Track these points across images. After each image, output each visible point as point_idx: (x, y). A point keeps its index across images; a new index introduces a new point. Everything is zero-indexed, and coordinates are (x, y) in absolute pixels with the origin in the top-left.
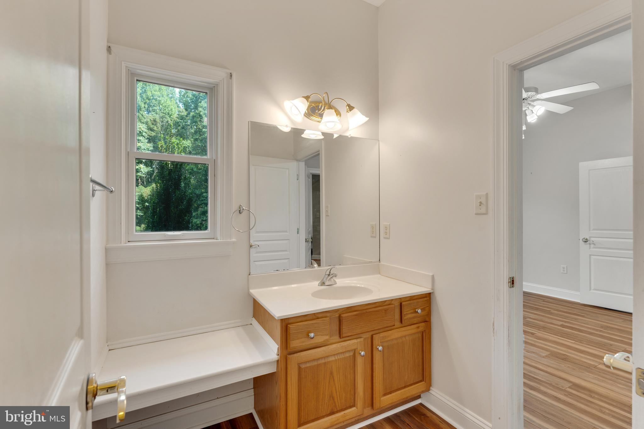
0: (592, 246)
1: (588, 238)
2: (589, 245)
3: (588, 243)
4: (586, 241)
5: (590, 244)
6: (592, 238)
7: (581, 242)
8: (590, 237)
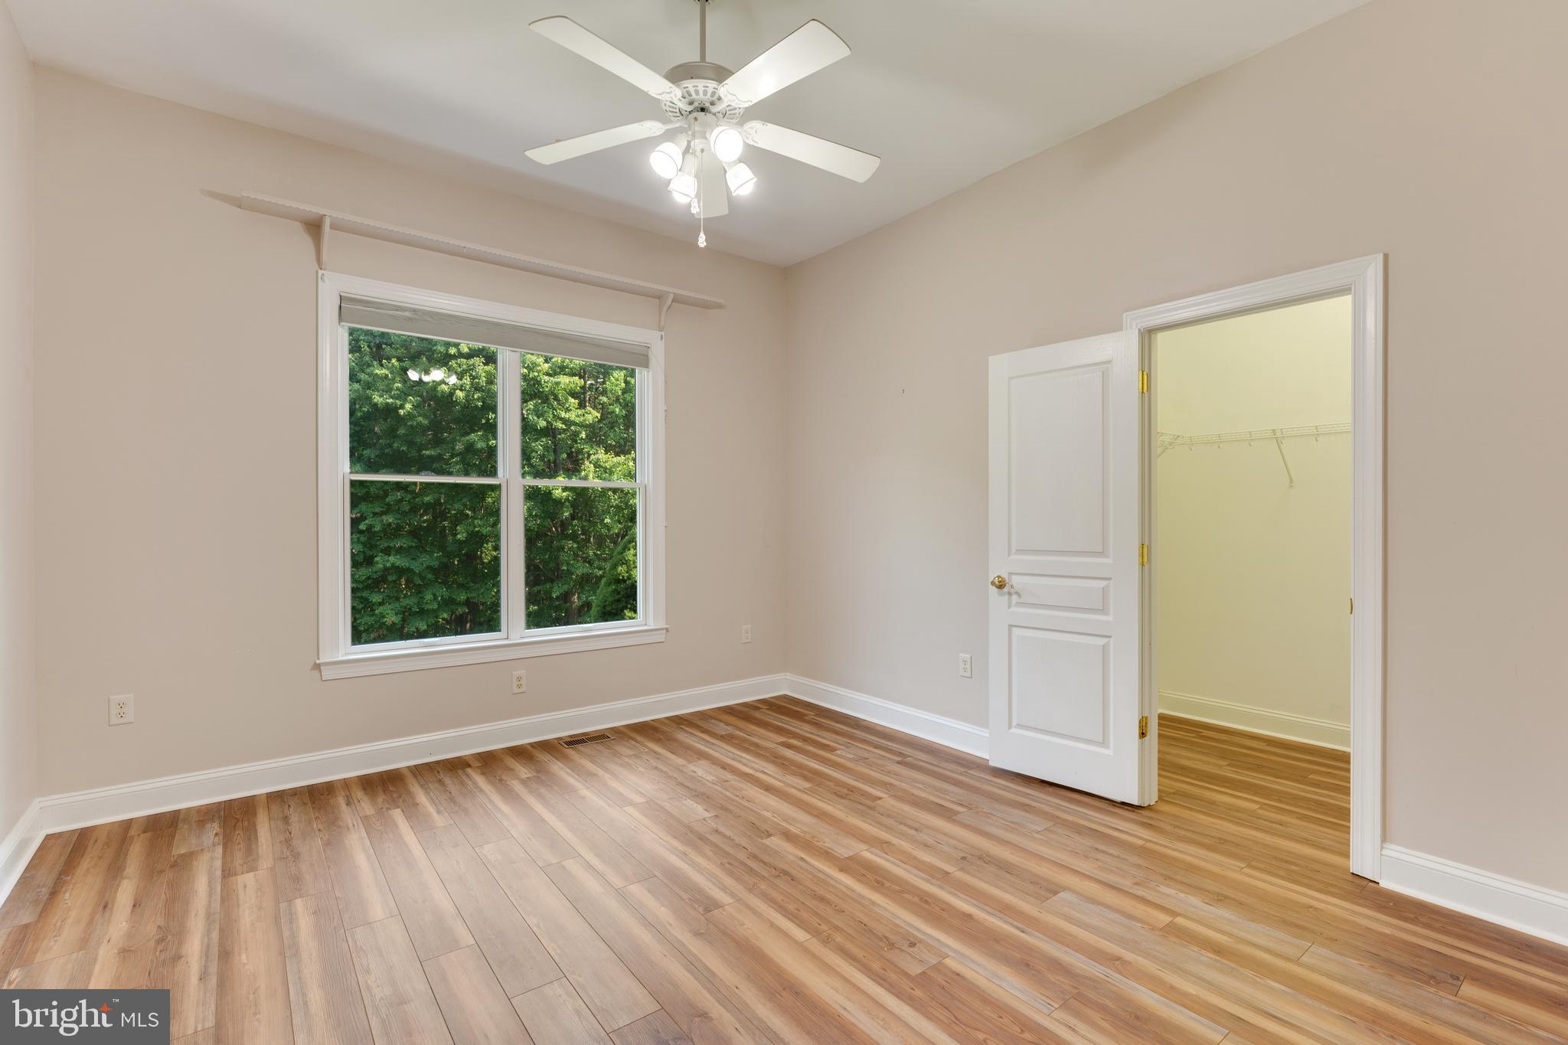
0: (1014, 598)
1: (1005, 576)
2: (1007, 597)
3: (1005, 590)
4: (1001, 585)
5: (1010, 594)
6: (1013, 577)
7: (993, 590)
8: (1010, 574)
